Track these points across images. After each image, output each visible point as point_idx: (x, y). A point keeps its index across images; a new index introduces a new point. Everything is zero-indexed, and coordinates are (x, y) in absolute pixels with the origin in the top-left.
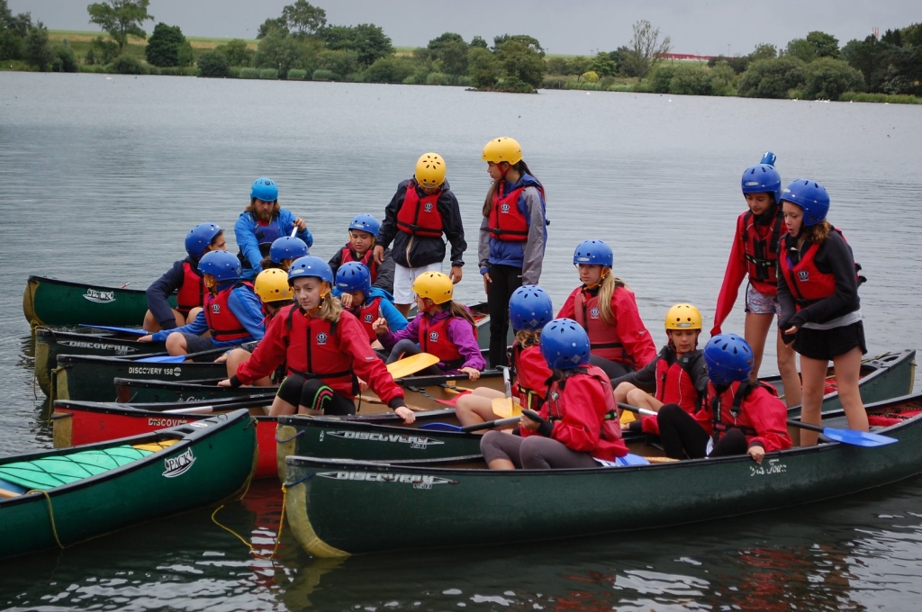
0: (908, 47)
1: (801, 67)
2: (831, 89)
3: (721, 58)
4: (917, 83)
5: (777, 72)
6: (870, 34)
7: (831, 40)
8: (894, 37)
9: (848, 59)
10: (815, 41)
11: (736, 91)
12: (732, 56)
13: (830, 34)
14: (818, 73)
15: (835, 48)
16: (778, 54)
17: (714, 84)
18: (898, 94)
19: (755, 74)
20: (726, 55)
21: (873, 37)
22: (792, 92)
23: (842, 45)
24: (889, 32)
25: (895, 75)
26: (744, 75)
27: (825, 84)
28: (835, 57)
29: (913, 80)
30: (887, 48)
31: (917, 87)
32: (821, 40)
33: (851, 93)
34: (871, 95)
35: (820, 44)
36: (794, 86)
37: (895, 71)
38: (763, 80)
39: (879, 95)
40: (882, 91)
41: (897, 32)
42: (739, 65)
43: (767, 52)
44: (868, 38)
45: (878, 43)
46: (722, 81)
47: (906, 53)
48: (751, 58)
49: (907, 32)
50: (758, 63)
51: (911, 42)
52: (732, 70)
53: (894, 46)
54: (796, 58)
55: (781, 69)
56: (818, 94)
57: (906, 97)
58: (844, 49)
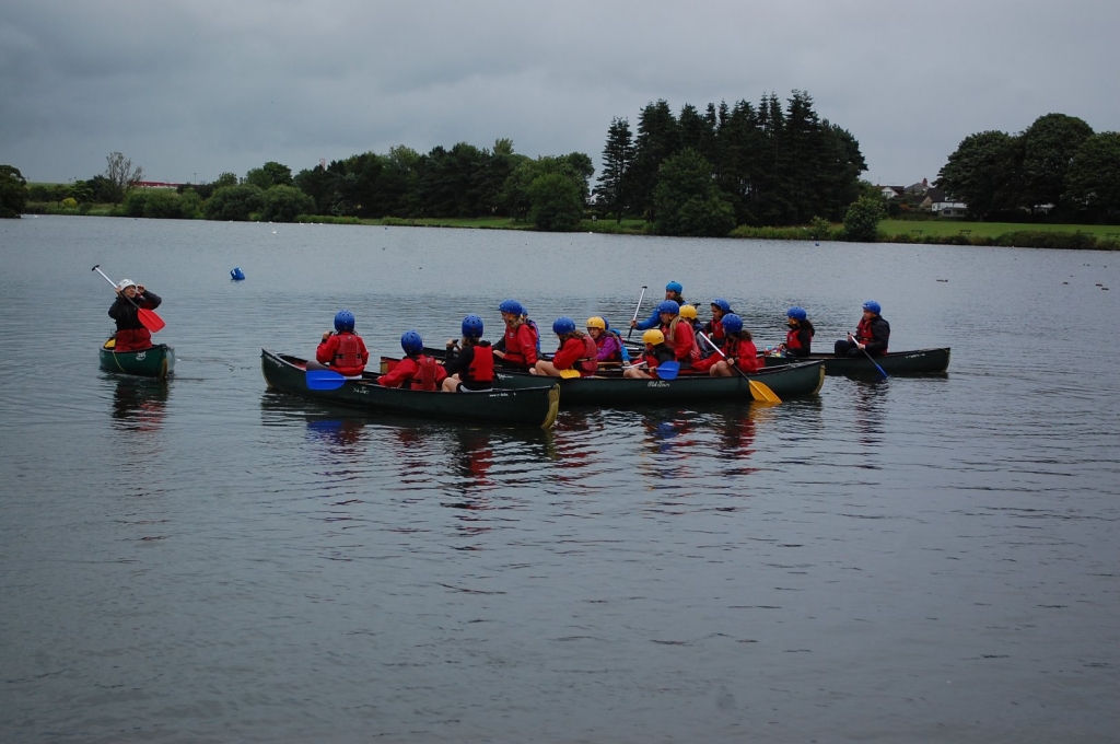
0: (350, 175)
1: (260, 193)
2: (284, 212)
3: (188, 185)
4: (359, 207)
5: (238, 198)
6: (318, 164)
7: (285, 170)
8: (338, 167)
9: (300, 186)
10: (270, 170)
11: (202, 215)
12: (198, 183)
13: (283, 164)
14: (274, 199)
15: (288, 176)
16: (239, 182)
17: (183, 208)
18: (343, 215)
19: (219, 199)
20: (193, 183)
21: (321, 167)
22: (253, 216)
23: (294, 174)
24: (334, 163)
25: (341, 199)
26: (209, 201)
27: (281, 209)
28: (288, 185)
29: (357, 205)
30: (332, 177)
31: (361, 209)
32: (276, 169)
33: (304, 216)
34: (321, 217)
35: (275, 173)
36: (254, 211)
37: (340, 196)
38: (226, 205)
39: (328, 217)
40: (330, 214)
41: (340, 162)
42: (204, 191)
43: (229, 179)
44: (316, 168)
45: (325, 172)
46: (191, 205)
47: (349, 180)
48: (215, 185)
49: (350, 162)
50: (221, 190)
51: (353, 171)
52: (199, 197)
53: (339, 174)
54: (254, 185)
55: (242, 195)
56: (275, 217)
57: (351, 219)
58: (297, 177)
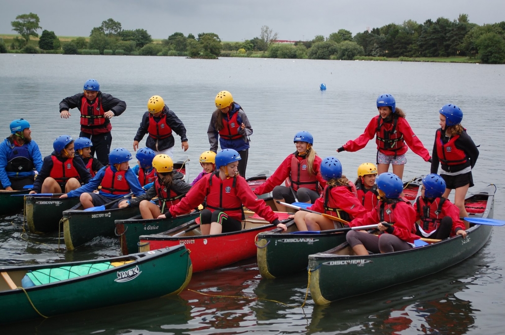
0: (382, 35)
1: (336, 45)
2: (348, 55)
3: (300, 42)
4: (387, 52)
5: (325, 48)
6: (366, 30)
7: (349, 33)
8: (376, 31)
9: (356, 41)
10: (341, 34)
11: (307, 57)
12: (305, 41)
13: (348, 30)
14: (343, 48)
15: (350, 37)
16: (325, 41)
17: (297, 53)
18: (379, 56)
19: (316, 48)
20: (302, 40)
21: (367, 31)
22: (332, 57)
23: (353, 35)
24: (374, 29)
25: (377, 48)
26: (310, 50)
27: (346, 53)
28: (350, 41)
29: (385, 50)
30: (373, 36)
31: (387, 53)
32: (344, 33)
33: (358, 56)
34: (367, 57)
35: (344, 35)
36: (333, 54)
37: (377, 47)
38: (319, 51)
39: (371, 57)
40: (372, 55)
41: (377, 29)
42: (308, 45)
43: (320, 39)
44: (365, 32)
45: (369, 34)
46: (300, 52)
47: (382, 38)
48: (313, 42)
49: (382, 29)
50: (316, 44)
51: (383, 33)
52: (305, 47)
53: (376, 35)
54: (333, 42)
55: (327, 46)
56: (343, 57)
57: (382, 58)
58: (355, 37)
